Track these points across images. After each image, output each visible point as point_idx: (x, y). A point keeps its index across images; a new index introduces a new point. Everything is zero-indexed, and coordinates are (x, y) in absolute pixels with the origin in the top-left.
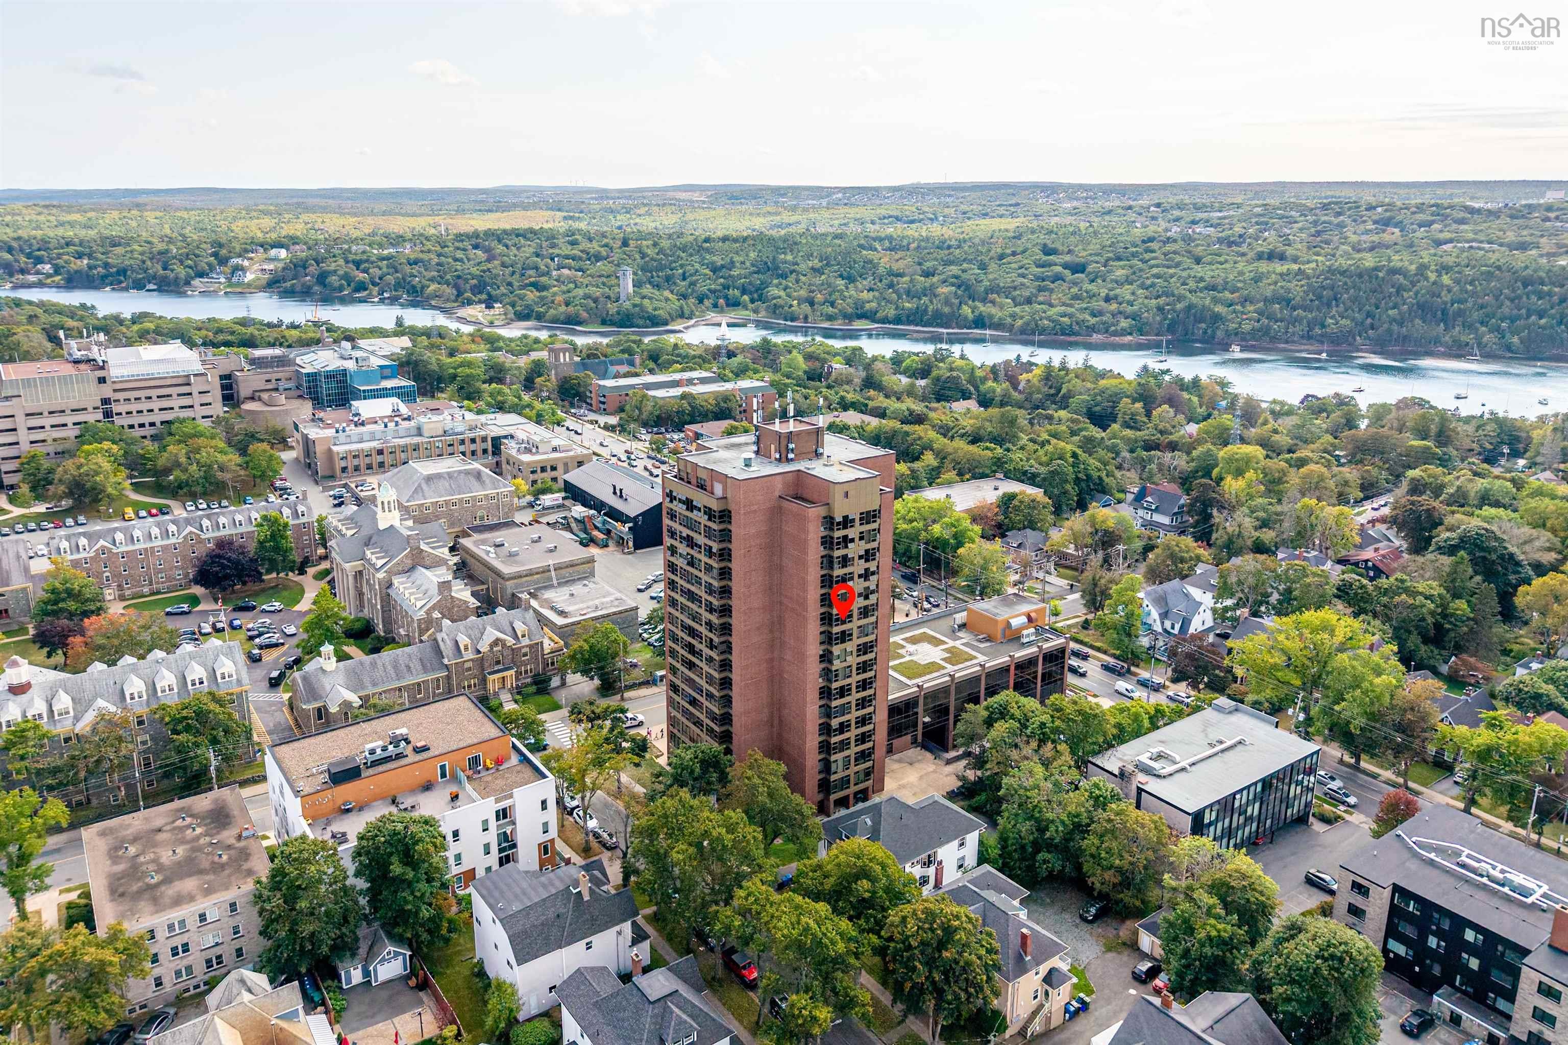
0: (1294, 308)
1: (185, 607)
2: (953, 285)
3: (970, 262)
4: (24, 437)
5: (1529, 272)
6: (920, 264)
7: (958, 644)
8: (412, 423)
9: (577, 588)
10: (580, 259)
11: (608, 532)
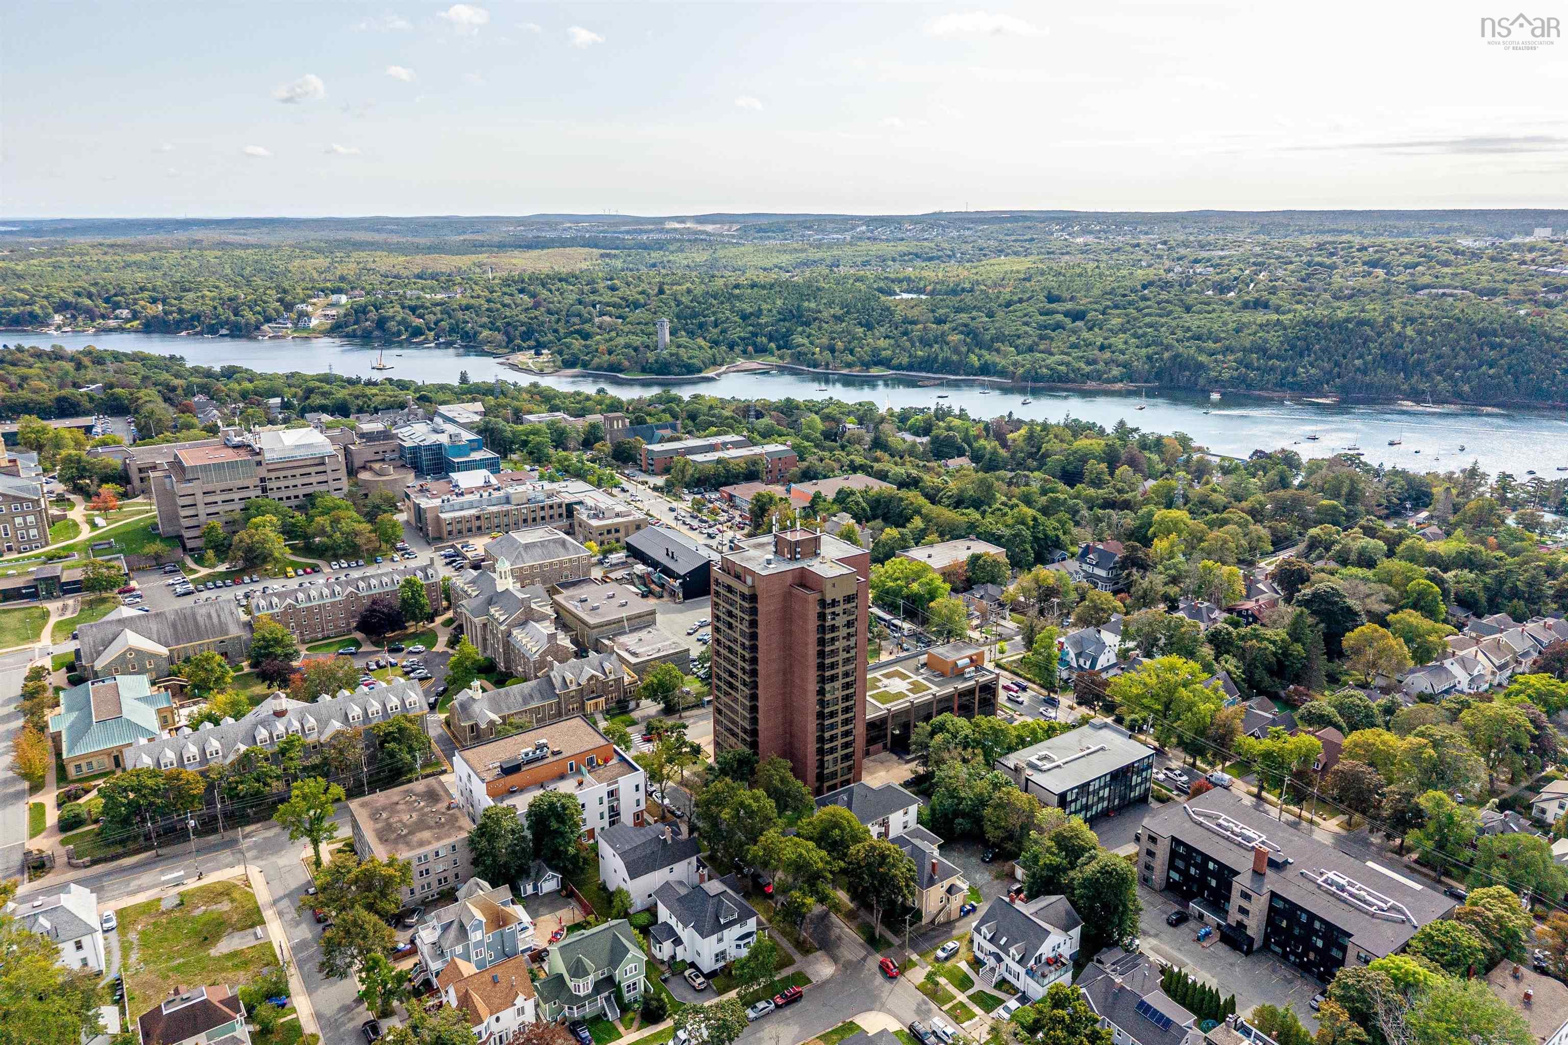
0: (1270, 358)
1: (353, 649)
2: (962, 333)
3: (979, 309)
4: (202, 510)
5: (1486, 324)
6: (933, 311)
7: (920, 679)
8: (502, 493)
9: (643, 634)
10: (620, 306)
11: (662, 586)
